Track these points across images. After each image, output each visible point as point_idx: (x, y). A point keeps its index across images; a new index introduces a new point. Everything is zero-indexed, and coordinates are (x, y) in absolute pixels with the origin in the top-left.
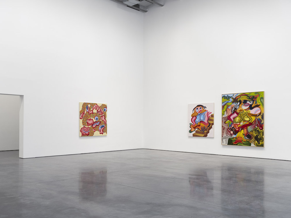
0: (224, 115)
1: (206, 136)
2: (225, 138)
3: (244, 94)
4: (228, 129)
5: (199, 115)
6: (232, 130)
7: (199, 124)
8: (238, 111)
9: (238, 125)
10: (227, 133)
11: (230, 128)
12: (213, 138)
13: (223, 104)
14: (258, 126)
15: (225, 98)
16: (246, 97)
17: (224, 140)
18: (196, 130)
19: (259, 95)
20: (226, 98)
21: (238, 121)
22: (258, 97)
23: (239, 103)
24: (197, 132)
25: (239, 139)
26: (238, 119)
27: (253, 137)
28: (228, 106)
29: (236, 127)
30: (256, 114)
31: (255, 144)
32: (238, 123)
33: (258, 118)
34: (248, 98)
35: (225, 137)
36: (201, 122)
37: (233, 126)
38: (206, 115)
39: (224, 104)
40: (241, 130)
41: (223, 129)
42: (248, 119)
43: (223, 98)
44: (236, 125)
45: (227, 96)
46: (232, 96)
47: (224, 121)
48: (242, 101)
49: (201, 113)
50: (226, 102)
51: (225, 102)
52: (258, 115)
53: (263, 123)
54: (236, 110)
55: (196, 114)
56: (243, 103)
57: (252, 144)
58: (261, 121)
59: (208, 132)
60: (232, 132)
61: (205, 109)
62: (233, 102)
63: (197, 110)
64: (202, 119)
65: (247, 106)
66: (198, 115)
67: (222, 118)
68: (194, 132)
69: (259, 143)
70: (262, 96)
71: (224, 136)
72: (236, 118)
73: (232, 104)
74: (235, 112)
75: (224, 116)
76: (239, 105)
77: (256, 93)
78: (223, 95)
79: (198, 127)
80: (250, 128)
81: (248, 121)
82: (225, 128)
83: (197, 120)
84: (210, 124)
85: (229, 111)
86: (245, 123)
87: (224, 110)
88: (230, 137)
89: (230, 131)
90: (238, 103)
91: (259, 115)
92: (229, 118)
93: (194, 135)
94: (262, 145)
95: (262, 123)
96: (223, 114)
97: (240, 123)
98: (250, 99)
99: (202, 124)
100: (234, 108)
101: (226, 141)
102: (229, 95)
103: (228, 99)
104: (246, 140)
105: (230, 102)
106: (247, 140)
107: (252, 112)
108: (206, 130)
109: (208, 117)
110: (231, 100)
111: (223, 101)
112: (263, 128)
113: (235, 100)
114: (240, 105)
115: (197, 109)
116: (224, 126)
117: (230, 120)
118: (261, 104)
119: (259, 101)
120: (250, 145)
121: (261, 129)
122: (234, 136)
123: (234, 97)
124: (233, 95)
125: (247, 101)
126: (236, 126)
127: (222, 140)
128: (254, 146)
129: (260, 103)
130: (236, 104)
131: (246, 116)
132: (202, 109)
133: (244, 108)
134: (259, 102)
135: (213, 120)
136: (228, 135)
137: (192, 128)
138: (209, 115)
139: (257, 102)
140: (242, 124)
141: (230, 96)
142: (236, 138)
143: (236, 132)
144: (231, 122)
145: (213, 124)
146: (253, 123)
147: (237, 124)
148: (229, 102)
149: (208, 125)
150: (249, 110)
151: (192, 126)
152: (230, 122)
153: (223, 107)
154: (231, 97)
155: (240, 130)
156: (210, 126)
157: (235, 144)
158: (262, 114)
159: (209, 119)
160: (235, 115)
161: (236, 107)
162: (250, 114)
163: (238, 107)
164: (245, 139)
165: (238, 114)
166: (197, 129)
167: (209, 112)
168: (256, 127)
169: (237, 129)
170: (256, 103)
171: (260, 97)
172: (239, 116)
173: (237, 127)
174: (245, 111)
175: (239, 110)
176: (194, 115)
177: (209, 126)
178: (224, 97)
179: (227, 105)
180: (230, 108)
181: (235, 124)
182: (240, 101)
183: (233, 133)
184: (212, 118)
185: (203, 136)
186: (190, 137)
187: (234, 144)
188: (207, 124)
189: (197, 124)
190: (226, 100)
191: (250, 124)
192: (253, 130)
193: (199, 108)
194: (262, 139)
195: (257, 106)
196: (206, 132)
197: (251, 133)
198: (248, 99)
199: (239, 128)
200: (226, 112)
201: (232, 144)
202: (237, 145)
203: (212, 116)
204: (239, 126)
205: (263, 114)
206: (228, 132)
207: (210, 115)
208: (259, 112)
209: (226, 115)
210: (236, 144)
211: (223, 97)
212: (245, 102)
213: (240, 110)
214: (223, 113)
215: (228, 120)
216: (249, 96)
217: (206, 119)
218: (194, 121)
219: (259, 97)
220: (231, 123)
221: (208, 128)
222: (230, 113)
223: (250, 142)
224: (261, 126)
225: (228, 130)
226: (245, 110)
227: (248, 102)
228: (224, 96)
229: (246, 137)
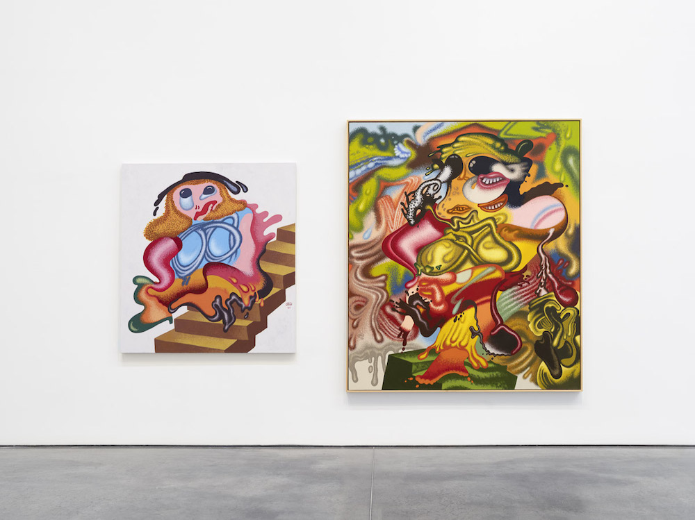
0: (360, 229)
1: (244, 346)
2: (369, 354)
3: (476, 128)
4: (383, 308)
5: (202, 227)
6: (406, 309)
7: (197, 279)
8: (442, 212)
9: (441, 284)
10: (381, 327)
11: (396, 300)
12: (288, 356)
13: (352, 174)
14: (550, 287)
15: (364, 143)
16: (490, 141)
17: (362, 366)
18: (175, 316)
19: (556, 137)
20: (370, 140)
21: (444, 266)
22: (553, 146)
23: (447, 172)
24: (181, 325)
25: (449, 357)
26: (441, 254)
27: (529, 341)
28: (385, 185)
29: (433, 297)
30: (542, 227)
31: (534, 380)
32: (446, 277)
33: (550, 247)
34: (498, 150)
35: (367, 347)
36: (213, 267)
37: (413, 291)
38: (245, 227)
39: (359, 172)
40: (461, 310)
41: (358, 307)
42: (497, 255)
43: (356, 142)
44: (434, 287)
45: (379, 132)
46: (411, 133)
47: (361, 263)
48: (466, 161)
49: (212, 221)
50: (371, 165)
51: (368, 160)
52: (551, 232)
53: (578, 274)
54: (435, 206)
55: (177, 225)
56: (473, 170)
57: (520, 377)
58: (568, 263)
59: (262, 325)
60: (408, 323)
61: (237, 197)
62: (413, 165)
63: (186, 201)
64: (218, 249)
65: (492, 186)
66: (190, 227)
67: (351, 248)
68: (167, 327)
69: (556, 372)
70: (573, 143)
71: (360, 344)
72: (431, 248)
73: (406, 176)
74: (425, 212)
75: (359, 238)
76: (449, 182)
77: (541, 125)
78: (354, 127)
79: (190, 298)
80: (508, 301)
81: (498, 265)
82: (366, 300)
83: (184, 257)
84: (269, 280)
85: (390, 210)
86: (482, 274)
87: (361, 207)
88: (396, 347)
89: (396, 315)
90: (442, 168)
91: (556, 235)
92: (389, 246)
93: (163, 346)
94: (575, 383)
95: (573, 271)
96: (353, 229)
97: (454, 271)
98: (507, 151)
99: (215, 281)
100: (419, 197)
101: (371, 373)
102: (390, 129)
103: (382, 148)
104: (488, 358)
105: (396, 162)
106: (496, 360)
107: (523, 216)
108: (246, 312)
109: (261, 239)
110: (404, 152)
111: (356, 158)
112: (575, 299)
113: (427, 156)
114: (454, 182)
115: (186, 194)
116: (359, 289)
117: (400, 258)
118: (564, 178)
119: (558, 166)
120: (508, 382)
121: (566, 305)
122: (421, 342)
123: (421, 139)
124: (416, 129)
125: (494, 162)
126: (433, 291)
127: (351, 366)
128: (533, 386)
129: (559, 173)
130: (433, 175)
131: (489, 238)
132: (216, 196)
133: (476, 195)
134: (554, 171)
135: (290, 260)
136: (387, 340)
137: (153, 303)
138: (266, 233)
139: (548, 172)
140: (465, 277)
141: (399, 133)
142: (432, 351)
143: (430, 322)
144: (402, 269)
145: (290, 280)
146: (528, 273)
147: (437, 282)
148: (390, 163)
149: (260, 286)
150: (506, 210)
151: (151, 291)
152: (394, 271)
153: (355, 188)
154: (400, 139)
155: (455, 311)
156: (274, 291)
157: (427, 382)
158: (571, 231)
159: (263, 253)
160: (428, 231)
161: (431, 191)
162: (511, 228)
163: (442, 192)
164: (482, 354)
165: (441, 226)
166: (183, 310)
167: (266, 214)
168: (544, 292)
169: (441, 308)
170: (541, 173)
171: (564, 144)
172: (451, 236)
173: (438, 297)
174: (483, 215)
175: (450, 204)
176: (160, 229)
177: (263, 293)
178: (360, 135)
179: (380, 180)
180: (395, 193)
181: (424, 280)
182: (456, 164)
183: (417, 325)
184: (284, 248)
185: (230, 350)
186: (129, 356)
187: (422, 381)
188: (253, 279)
189: (186, 280)
190: (371, 151)
191: (511, 280)
192: (526, 308)
193: (197, 189)
194: (572, 352)
195: (548, 189)
196: (246, 323)
197: (515, 325)
198: (500, 152)
199: (447, 299)
200: (372, 215)
201: (412, 385)
202: (437, 387)
203: (287, 235)
204: (447, 290)
205: (578, 230)
206: (388, 324)
207: (272, 229)
208: (557, 218)
209: (372, 232)
210: (432, 382)
211: (352, 137)
212: (482, 166)
213: (457, 208)
214: (354, 220)
215: (388, 261)
216: (502, 135)
217: (248, 250)
218: (167, 260)
219: (558, 145)
220: (406, 275)
221: (258, 301)
222: (398, 221)
223: (513, 372)
224: (569, 290)
225: (388, 309)
226: (484, 207)
227: (497, 168)
228: (362, 131)
229: (488, 347)
